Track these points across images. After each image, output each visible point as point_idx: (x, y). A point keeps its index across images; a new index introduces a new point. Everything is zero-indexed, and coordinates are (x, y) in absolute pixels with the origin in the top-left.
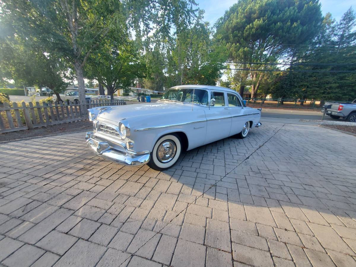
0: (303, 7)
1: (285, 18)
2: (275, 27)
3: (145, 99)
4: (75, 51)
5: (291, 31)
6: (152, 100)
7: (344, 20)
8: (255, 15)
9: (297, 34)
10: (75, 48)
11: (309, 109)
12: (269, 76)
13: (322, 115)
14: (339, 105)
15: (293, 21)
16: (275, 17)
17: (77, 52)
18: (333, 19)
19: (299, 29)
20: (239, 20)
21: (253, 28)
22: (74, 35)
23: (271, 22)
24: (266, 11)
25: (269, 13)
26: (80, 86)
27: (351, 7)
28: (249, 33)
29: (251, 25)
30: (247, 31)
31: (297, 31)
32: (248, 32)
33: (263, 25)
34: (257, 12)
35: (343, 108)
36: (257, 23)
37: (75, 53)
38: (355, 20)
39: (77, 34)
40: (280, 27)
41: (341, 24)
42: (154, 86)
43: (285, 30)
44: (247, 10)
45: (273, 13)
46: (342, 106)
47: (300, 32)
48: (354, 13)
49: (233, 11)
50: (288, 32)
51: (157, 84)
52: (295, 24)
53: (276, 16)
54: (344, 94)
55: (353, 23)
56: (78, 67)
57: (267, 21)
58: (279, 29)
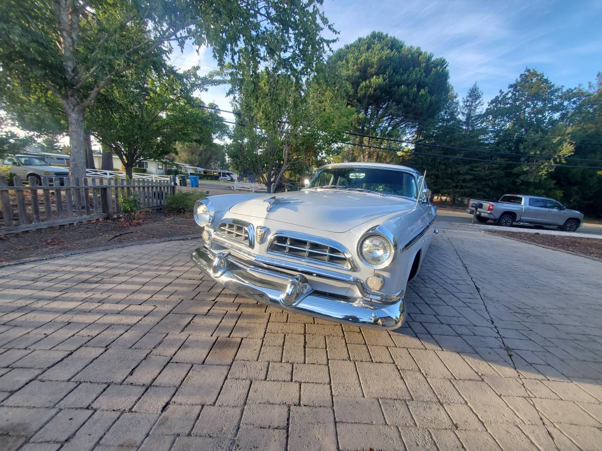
0: (431, 72)
1: (409, 81)
2: (398, 91)
3: (188, 181)
4: (70, 73)
5: (418, 100)
6: (200, 184)
7: (470, 96)
8: (373, 70)
9: (425, 105)
10: (70, 67)
11: (441, 208)
12: (393, 159)
13: (472, 217)
14: (489, 204)
15: (420, 87)
16: (398, 77)
17: (73, 75)
18: (455, 93)
19: (427, 98)
20: (350, 72)
21: (370, 86)
22: (69, 40)
23: (392, 83)
24: (386, 67)
25: (389, 71)
26: (76, 148)
27: (476, 83)
28: (365, 93)
29: (367, 82)
30: (362, 90)
31: (425, 100)
32: (363, 92)
33: (384, 85)
34: (375, 66)
35: (494, 207)
36: (376, 81)
37: (68, 77)
38: (481, 99)
39: (75, 38)
40: (404, 92)
41: (468, 101)
42: (195, 158)
43: (411, 97)
44: (362, 61)
45: (395, 71)
46: (493, 206)
47: (428, 103)
48: (479, 90)
49: (340, 57)
50: (414, 100)
51: (200, 155)
52: (422, 92)
53: (400, 77)
54: (479, 190)
55: (480, 102)
56: (74, 106)
57: (389, 81)
58: (403, 94)
